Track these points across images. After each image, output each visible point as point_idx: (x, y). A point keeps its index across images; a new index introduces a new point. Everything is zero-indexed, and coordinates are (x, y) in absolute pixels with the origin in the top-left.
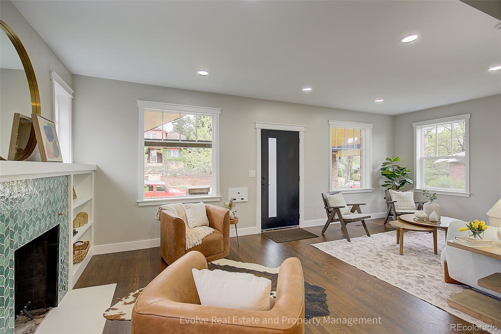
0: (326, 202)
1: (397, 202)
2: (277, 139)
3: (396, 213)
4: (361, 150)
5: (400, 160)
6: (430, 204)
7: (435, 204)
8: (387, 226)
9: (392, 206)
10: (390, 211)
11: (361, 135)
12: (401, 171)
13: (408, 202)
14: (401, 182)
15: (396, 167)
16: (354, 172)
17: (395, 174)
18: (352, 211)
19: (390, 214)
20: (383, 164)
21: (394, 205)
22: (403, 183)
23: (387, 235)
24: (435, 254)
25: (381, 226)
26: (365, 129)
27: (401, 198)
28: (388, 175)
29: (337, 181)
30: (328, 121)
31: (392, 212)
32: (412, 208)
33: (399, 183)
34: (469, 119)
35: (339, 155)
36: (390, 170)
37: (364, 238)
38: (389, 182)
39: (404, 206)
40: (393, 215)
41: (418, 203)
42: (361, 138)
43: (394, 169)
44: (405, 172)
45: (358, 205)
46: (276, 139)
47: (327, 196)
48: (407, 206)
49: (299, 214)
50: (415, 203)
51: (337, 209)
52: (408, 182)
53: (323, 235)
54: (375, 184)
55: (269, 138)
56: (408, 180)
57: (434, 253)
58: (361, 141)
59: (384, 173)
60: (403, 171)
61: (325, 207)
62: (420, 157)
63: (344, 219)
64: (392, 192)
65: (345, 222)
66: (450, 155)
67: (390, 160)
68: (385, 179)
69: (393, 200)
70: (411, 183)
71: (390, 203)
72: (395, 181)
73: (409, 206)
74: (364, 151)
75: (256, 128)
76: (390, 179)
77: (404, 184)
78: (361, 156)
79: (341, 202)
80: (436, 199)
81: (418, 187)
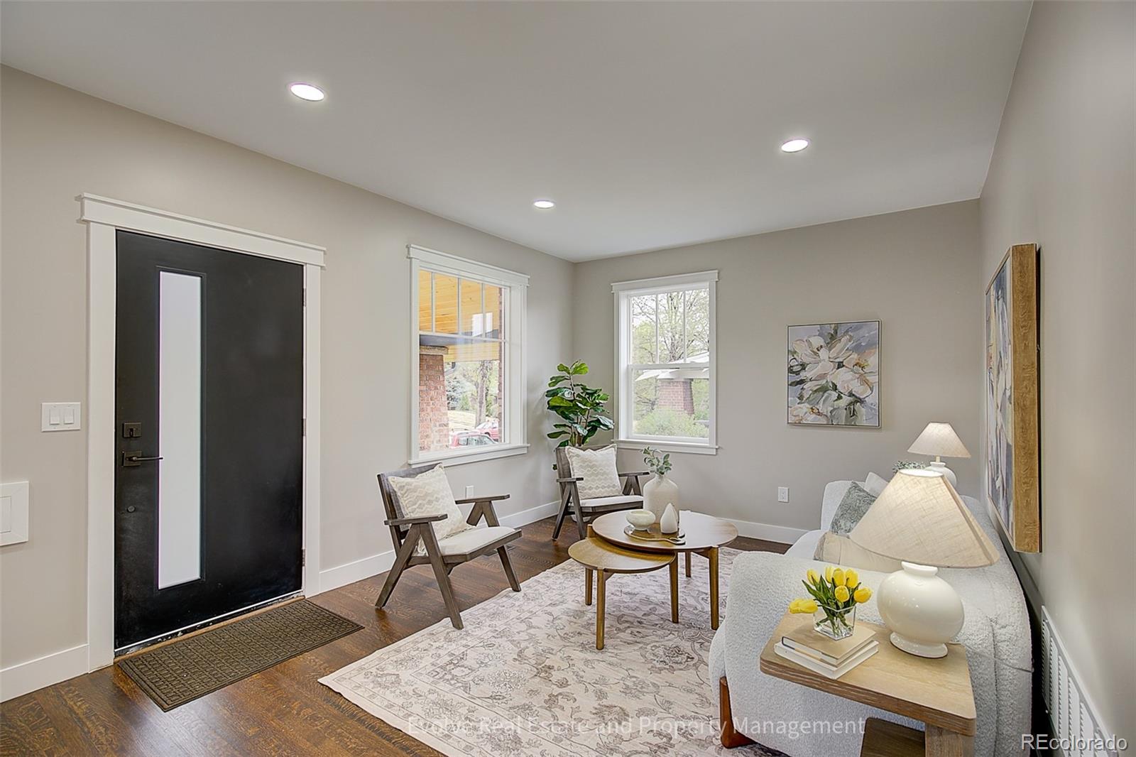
0: (390, 502)
1: (582, 479)
2: (202, 280)
3: (581, 507)
4: (501, 343)
5: (588, 370)
6: (659, 483)
7: (669, 484)
8: (559, 543)
9: (572, 492)
10: (568, 502)
11: (501, 303)
12: (589, 398)
13: (605, 476)
14: (589, 426)
15: (580, 388)
16: (494, 400)
17: (577, 405)
18: (472, 521)
19: (567, 512)
20: (551, 379)
21: (575, 486)
22: (594, 427)
23: (560, 575)
24: (673, 622)
25: (545, 545)
26: (510, 287)
27: (591, 467)
28: (561, 410)
29: (446, 425)
30: (408, 247)
31: (573, 505)
32: (614, 490)
33: (585, 428)
34: (717, 282)
35: (452, 356)
36: (567, 395)
37: (504, 599)
38: (565, 426)
39: (597, 488)
40: (573, 513)
41: (625, 475)
42: (501, 311)
43: (574, 393)
44: (597, 401)
45: (489, 500)
46: (199, 278)
47: (395, 483)
48: (604, 487)
49: (301, 552)
50: (619, 475)
51: (424, 526)
52: (604, 425)
53: (381, 614)
54: (533, 433)
55: (161, 273)
56: (603, 420)
57: (671, 619)
58: (501, 317)
59: (552, 404)
60: (594, 399)
61: (386, 519)
62: (626, 365)
63: (443, 557)
64: (571, 454)
65: (446, 565)
66: (675, 362)
67: (566, 370)
68: (556, 418)
69: (576, 474)
70: (610, 427)
71: (567, 484)
72: (577, 423)
73: (609, 487)
74: (507, 345)
75: (87, 222)
76: (566, 417)
77: (596, 429)
78: (501, 361)
79: (437, 500)
80: (670, 469)
81: (622, 437)
